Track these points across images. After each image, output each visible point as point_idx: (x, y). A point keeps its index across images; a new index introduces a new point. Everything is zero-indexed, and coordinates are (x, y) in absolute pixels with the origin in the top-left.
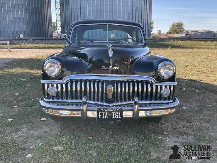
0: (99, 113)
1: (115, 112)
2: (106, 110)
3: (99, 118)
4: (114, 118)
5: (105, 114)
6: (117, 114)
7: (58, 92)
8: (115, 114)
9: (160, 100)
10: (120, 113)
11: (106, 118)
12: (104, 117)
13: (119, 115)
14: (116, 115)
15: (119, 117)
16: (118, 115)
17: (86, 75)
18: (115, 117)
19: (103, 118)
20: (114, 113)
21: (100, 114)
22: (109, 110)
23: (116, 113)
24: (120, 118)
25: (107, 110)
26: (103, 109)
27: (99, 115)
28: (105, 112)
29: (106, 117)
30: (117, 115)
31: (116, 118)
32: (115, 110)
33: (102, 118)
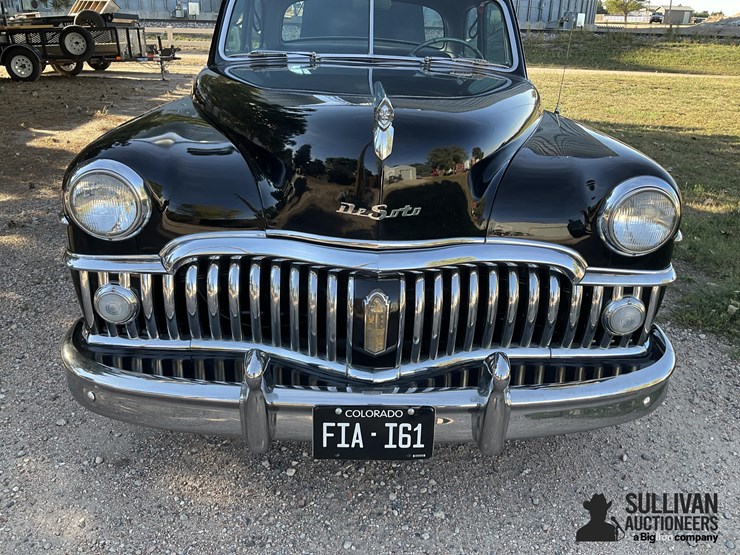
0: (325, 425)
1: (399, 421)
2: (357, 414)
3: (325, 445)
4: (391, 445)
5: (350, 432)
6: (405, 430)
7: (140, 309)
8: (396, 430)
9: (596, 345)
10: (420, 425)
11: (358, 445)
12: (349, 440)
13: (414, 435)
14: (401, 436)
15: (414, 441)
16: (409, 437)
17: (269, 237)
18: (396, 441)
19: (343, 445)
20: (391, 426)
21: (329, 430)
22: (369, 414)
23: (402, 426)
24: (419, 445)
25: (361, 413)
26: (344, 408)
27: (326, 435)
28: (353, 422)
29: (354, 441)
30: (408, 432)
31: (401, 446)
32: (399, 414)
33: (339, 446)
